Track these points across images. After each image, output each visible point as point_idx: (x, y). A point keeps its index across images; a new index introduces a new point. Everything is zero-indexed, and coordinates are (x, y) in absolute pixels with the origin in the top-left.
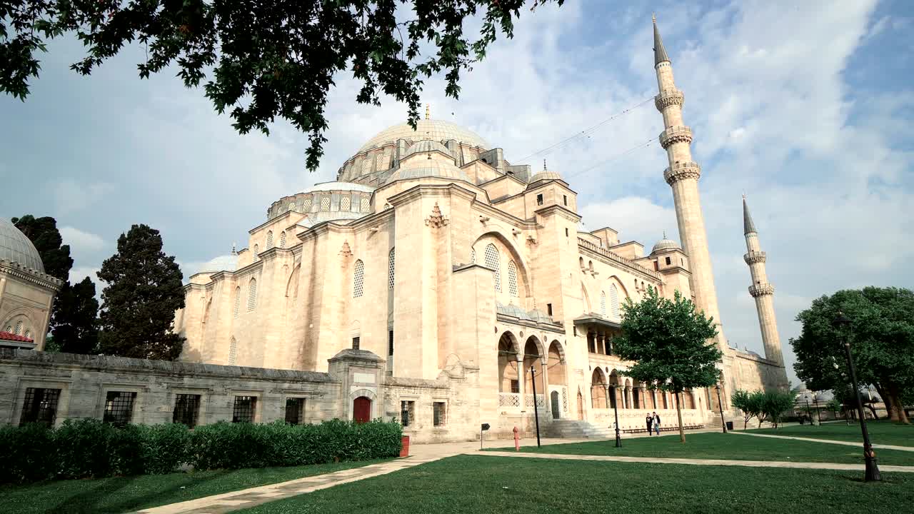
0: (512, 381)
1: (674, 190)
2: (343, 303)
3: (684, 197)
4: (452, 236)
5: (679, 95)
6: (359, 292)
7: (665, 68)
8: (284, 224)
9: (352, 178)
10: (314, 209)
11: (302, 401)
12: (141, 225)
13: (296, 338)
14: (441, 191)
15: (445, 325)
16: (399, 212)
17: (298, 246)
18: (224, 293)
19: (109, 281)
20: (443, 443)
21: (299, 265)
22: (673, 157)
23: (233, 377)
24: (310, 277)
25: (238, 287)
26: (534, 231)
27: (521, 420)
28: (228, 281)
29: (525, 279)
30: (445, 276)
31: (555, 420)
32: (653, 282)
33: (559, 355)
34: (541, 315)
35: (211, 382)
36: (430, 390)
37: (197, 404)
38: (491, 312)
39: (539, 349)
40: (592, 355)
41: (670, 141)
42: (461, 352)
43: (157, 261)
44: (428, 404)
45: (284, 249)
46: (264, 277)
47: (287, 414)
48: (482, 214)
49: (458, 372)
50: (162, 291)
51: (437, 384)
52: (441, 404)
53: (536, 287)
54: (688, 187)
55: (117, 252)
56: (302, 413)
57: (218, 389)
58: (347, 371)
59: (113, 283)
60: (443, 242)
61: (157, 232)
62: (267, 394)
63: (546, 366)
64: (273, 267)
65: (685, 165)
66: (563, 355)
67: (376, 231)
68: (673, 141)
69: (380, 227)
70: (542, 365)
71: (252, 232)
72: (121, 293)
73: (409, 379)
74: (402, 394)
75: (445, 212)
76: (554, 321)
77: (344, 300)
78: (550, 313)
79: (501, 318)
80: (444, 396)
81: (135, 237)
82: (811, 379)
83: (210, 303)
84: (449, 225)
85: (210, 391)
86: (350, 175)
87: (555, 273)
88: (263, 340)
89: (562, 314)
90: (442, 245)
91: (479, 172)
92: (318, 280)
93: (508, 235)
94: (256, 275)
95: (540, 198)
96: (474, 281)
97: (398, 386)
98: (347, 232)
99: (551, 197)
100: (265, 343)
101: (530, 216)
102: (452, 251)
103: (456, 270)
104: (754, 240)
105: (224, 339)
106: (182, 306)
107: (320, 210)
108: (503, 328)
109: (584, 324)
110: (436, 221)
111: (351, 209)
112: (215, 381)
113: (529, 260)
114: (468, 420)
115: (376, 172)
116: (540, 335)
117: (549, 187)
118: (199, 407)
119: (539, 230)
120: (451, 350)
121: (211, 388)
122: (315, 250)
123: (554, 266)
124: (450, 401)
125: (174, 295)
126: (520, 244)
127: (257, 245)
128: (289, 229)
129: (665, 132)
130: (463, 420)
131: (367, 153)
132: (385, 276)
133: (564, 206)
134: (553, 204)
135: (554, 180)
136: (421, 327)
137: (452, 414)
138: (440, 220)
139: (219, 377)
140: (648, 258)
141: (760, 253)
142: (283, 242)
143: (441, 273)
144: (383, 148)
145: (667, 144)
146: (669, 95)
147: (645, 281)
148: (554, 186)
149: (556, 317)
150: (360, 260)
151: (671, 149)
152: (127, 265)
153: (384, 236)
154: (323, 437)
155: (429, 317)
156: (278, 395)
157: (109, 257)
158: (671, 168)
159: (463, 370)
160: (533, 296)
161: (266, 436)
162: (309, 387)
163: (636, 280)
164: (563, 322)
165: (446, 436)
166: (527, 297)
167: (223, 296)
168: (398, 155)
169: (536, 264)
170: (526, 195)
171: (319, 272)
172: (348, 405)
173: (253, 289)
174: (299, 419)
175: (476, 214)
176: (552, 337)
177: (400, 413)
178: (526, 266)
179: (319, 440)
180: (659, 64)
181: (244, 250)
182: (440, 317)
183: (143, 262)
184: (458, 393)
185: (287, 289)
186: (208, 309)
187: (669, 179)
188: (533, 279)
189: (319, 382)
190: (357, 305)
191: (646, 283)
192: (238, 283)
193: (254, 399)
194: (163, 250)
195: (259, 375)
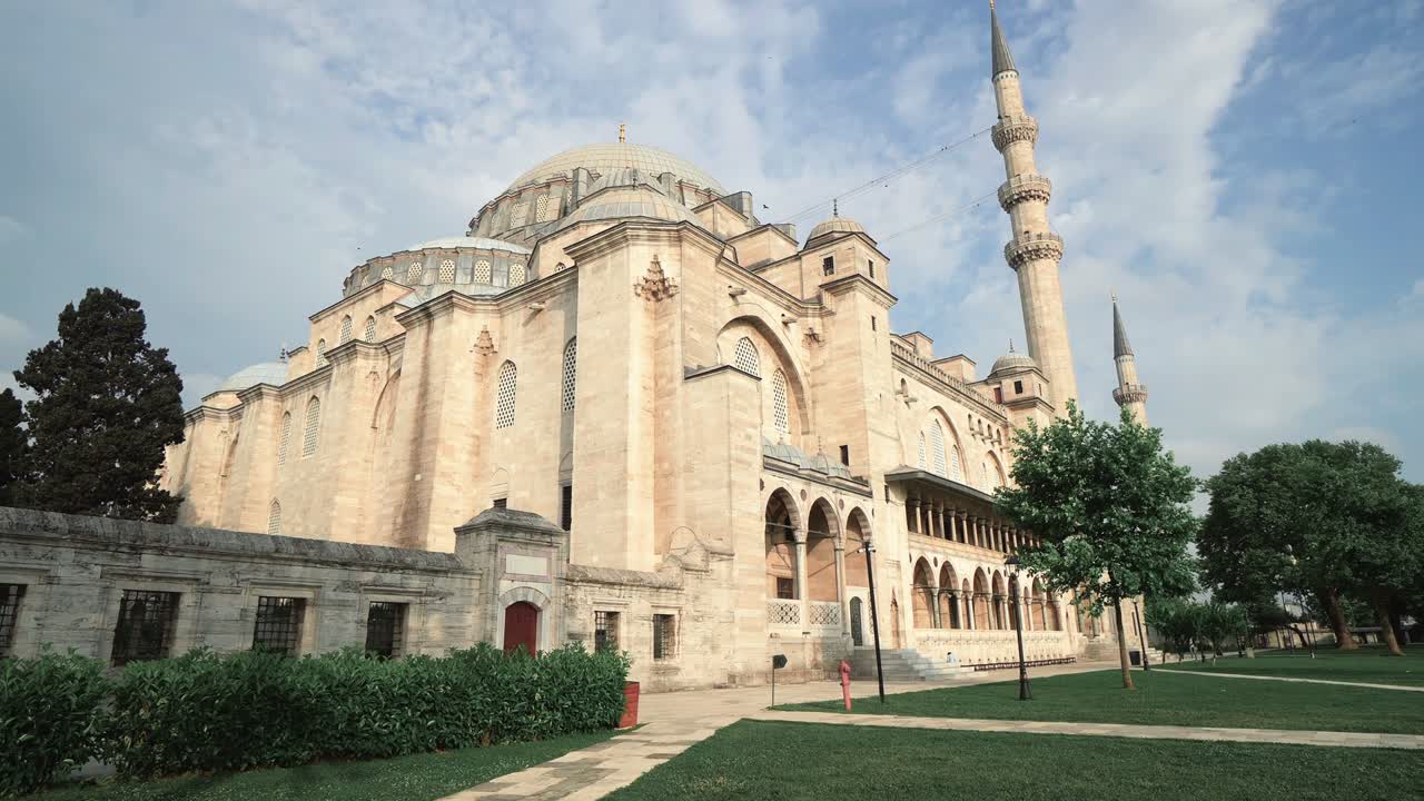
0: (778, 579)
1: (1020, 278)
2: (477, 437)
3: (1036, 287)
4: (684, 316)
5: (1031, 125)
6: (507, 418)
7: (1010, 81)
8: (372, 303)
9: (494, 233)
10: (427, 279)
11: (401, 608)
12: (106, 289)
13: (387, 501)
14: (665, 234)
15: (668, 475)
16: (586, 272)
17: (398, 340)
18: (260, 423)
19: (39, 391)
20: (671, 691)
21: (399, 372)
22: (1020, 224)
23: (256, 556)
24: (417, 391)
25: (287, 413)
26: (818, 320)
27: (803, 648)
28: (269, 402)
29: (801, 403)
30: (670, 386)
31: (857, 648)
32: (995, 422)
33: (861, 535)
34: (832, 464)
35: (204, 565)
36: (647, 592)
37: (172, 612)
38: (753, 452)
39: (831, 523)
40: (914, 537)
41: (1016, 197)
42: (699, 523)
43: (133, 356)
44: (643, 618)
45: (371, 344)
46: (333, 395)
47: (370, 633)
48: (732, 284)
49: (696, 559)
50: (141, 409)
51: (661, 579)
52: (667, 618)
53: (822, 416)
54: (1044, 273)
55: (56, 337)
56: (400, 633)
57: (221, 581)
58: (493, 550)
59: (46, 394)
60: (666, 326)
61: (136, 304)
62: (330, 594)
63: (843, 553)
64: (351, 373)
65: (1039, 236)
66: (869, 534)
67: (540, 310)
68: (1022, 198)
69: (548, 302)
70: (836, 550)
71: (315, 318)
72: (60, 412)
73: (609, 570)
74: (598, 598)
75: (671, 271)
76: (854, 475)
77: (477, 432)
78: (845, 460)
79: (770, 465)
80: (673, 603)
81: (92, 309)
82: (1220, 585)
83: (236, 442)
84: (677, 297)
85: (202, 585)
86: (490, 229)
87: (855, 392)
88: (328, 502)
89: (867, 463)
90: (664, 332)
91: (719, 220)
92: (434, 396)
93: (774, 323)
94: (320, 391)
95: (829, 263)
96: (724, 395)
97: (590, 581)
98: (486, 311)
99: (849, 261)
100: (333, 509)
101: (810, 293)
102: (683, 342)
103: (691, 375)
104: (1129, 366)
105: (258, 503)
106: (179, 439)
107: (438, 281)
108: (774, 482)
109: (901, 482)
110: (655, 289)
111: (491, 280)
112: (218, 564)
113: (808, 371)
114: (714, 648)
115: (535, 223)
116: (833, 496)
117: (844, 245)
118: (177, 618)
119: (825, 319)
120: (680, 519)
121: (205, 578)
122: (427, 343)
123: (854, 381)
124: (684, 613)
125: (164, 419)
126: (793, 341)
127: (323, 340)
128: (382, 310)
129: (1008, 184)
130: (707, 648)
131: (520, 193)
132: (555, 388)
133: (869, 277)
134: (853, 273)
135: (852, 233)
136: (625, 479)
137: (687, 637)
138: (660, 287)
139: (222, 554)
140: (986, 382)
141: (1139, 388)
142: (370, 333)
143: (663, 382)
144: (548, 185)
145: (1010, 203)
146: (1016, 123)
147: (983, 419)
148: (854, 242)
149: (855, 468)
150: (509, 362)
151: (1018, 212)
152: (75, 362)
153: (555, 319)
154: (455, 687)
155: (639, 459)
156: (352, 596)
157: (42, 345)
158: (1017, 243)
159: (707, 557)
160: (814, 433)
161: (315, 685)
162: (415, 582)
163: (970, 416)
164: (869, 476)
165: (676, 678)
166: (803, 433)
167: (260, 427)
168: (575, 194)
169: (820, 377)
170: (804, 258)
171: (435, 381)
172: (494, 618)
173: (314, 416)
174: (395, 645)
175: (724, 284)
176: (851, 501)
177: (593, 635)
178: (804, 381)
179: (446, 695)
180: (1001, 75)
181: (299, 350)
182: (658, 460)
183: (106, 357)
184: (697, 598)
185: (376, 414)
186: (231, 453)
187: (1013, 260)
188: (814, 402)
189: (436, 572)
190: (502, 440)
191: (985, 422)
192: (288, 405)
193: (300, 604)
194: (146, 337)
195: (312, 553)
